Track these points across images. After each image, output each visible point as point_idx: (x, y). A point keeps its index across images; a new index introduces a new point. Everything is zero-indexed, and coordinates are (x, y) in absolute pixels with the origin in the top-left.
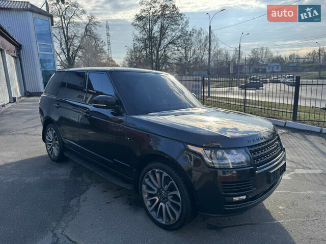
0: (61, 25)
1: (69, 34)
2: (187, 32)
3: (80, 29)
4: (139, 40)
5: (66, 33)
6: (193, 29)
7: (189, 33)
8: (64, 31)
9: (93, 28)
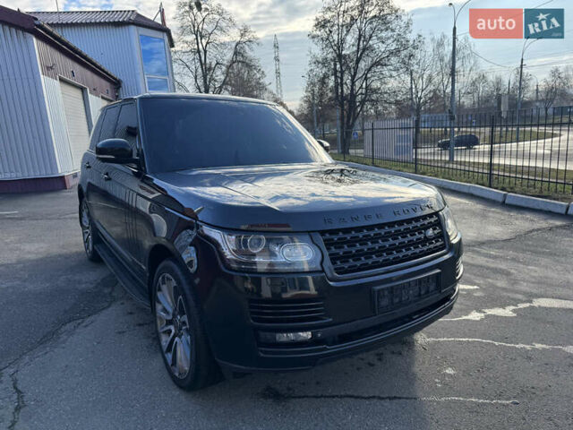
0: (196, 47)
1: (208, 61)
2: (408, 41)
3: (225, 51)
4: (319, 63)
5: (203, 59)
6: (420, 36)
7: (411, 42)
8: (200, 57)
9: (246, 47)
